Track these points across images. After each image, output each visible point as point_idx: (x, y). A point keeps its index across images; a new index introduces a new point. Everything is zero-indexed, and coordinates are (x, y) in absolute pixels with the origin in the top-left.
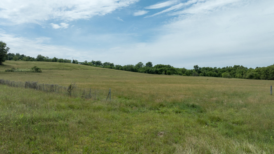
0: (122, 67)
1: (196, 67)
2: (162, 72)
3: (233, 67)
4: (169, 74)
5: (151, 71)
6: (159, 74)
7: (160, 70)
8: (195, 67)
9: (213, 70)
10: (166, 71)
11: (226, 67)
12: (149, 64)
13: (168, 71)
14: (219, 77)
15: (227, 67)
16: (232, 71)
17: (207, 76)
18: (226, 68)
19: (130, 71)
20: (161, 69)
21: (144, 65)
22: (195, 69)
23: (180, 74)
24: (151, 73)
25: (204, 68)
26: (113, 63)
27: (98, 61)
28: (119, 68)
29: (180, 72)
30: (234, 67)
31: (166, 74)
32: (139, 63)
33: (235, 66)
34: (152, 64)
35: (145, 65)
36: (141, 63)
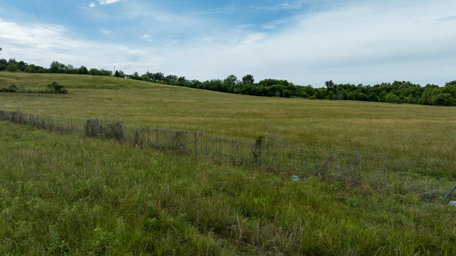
0: (200, 83)
1: (329, 83)
2: (275, 92)
3: (391, 84)
4: (288, 96)
5: (254, 91)
6: (269, 96)
7: (270, 90)
8: (327, 83)
9: (359, 90)
10: (281, 91)
11: (380, 84)
12: (249, 78)
13: (285, 90)
14: (372, 101)
15: (383, 84)
16: (392, 90)
17: (351, 99)
18: (381, 86)
19: (215, 90)
20: (273, 88)
21: (238, 80)
22: (328, 86)
23: (304, 96)
24: (255, 95)
25: (341, 85)
26: (184, 77)
27: (158, 74)
28: (196, 85)
29: (305, 93)
30: (393, 84)
31: (281, 96)
32: (230, 76)
33: (395, 82)
34: (254, 78)
35: (241, 80)
36: (232, 76)
